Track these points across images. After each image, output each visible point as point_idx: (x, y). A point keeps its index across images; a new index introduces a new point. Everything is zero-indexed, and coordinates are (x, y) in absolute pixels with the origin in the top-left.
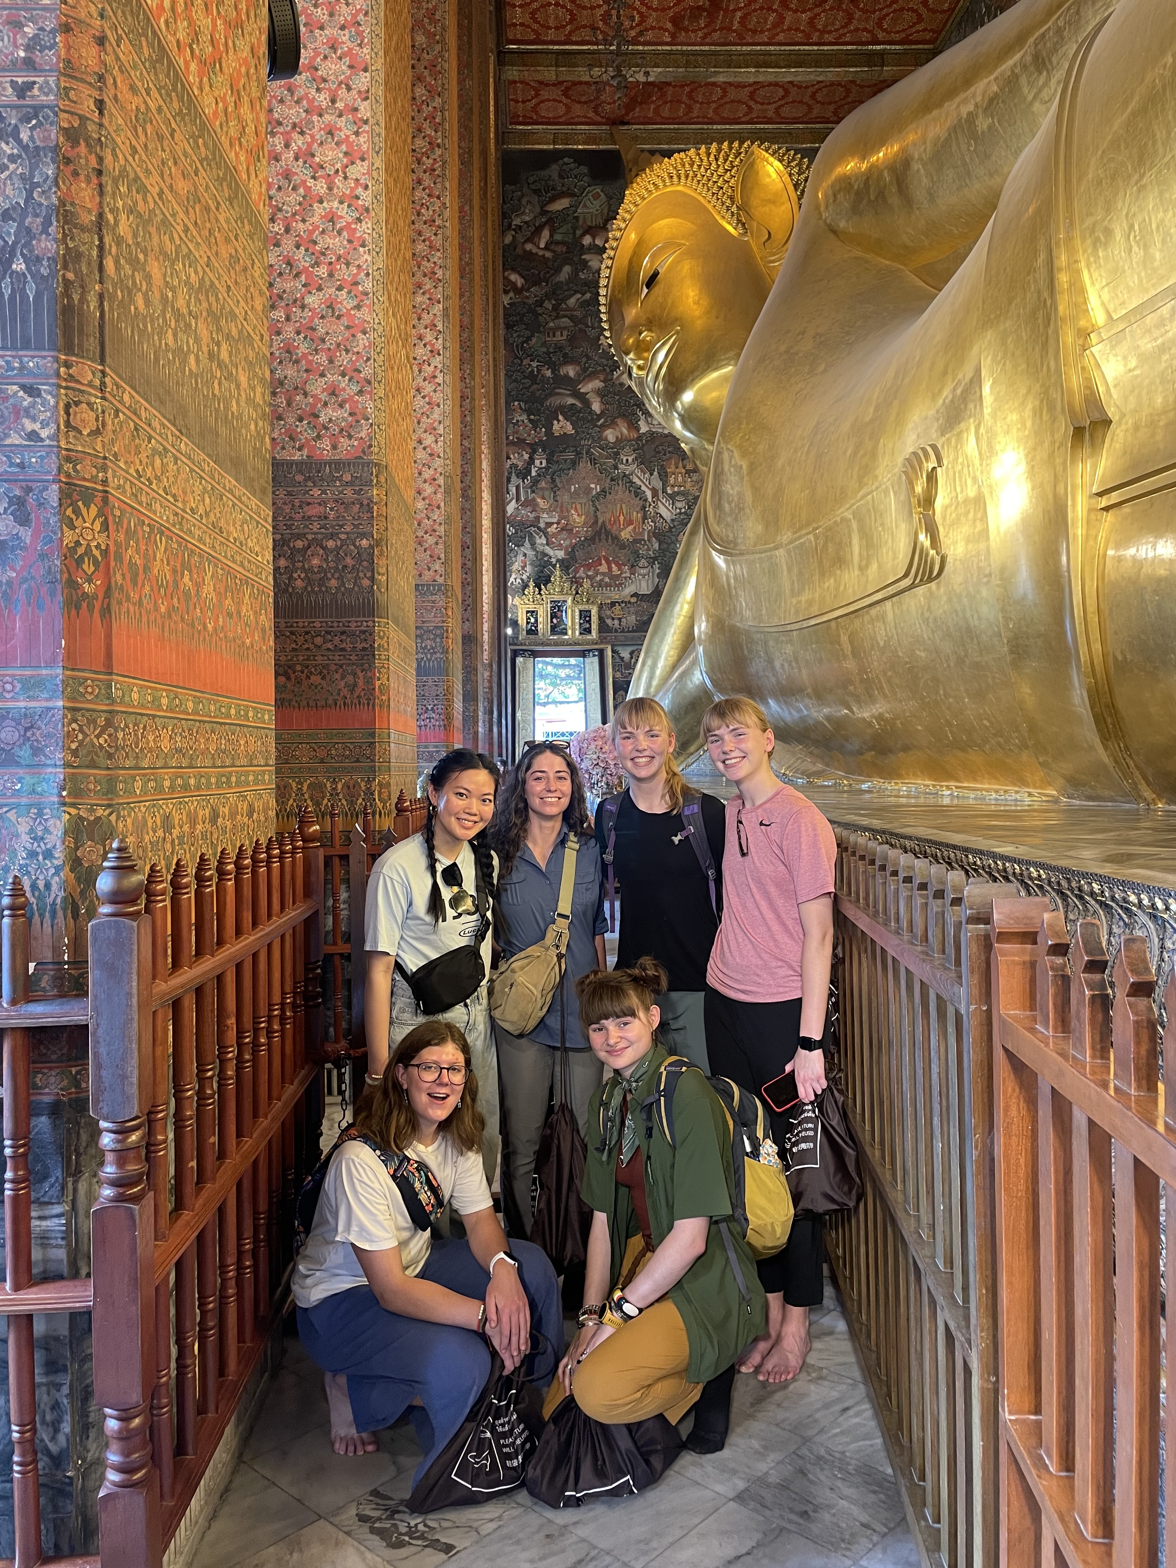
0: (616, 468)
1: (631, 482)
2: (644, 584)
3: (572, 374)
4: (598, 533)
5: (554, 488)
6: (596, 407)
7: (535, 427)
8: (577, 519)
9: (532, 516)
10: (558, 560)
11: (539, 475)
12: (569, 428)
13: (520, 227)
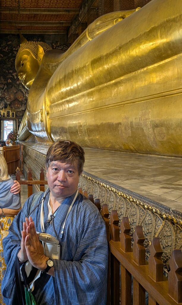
0: (19, 88)
1: (21, 91)
2: (23, 108)
3: (11, 72)
4: (16, 99)
5: (8, 91)
6: (15, 78)
7: (5, 81)
8: (12, 97)
9: (4, 96)
10: (9, 104)
11: (5, 89)
12: (11, 81)
13: (2, 46)
